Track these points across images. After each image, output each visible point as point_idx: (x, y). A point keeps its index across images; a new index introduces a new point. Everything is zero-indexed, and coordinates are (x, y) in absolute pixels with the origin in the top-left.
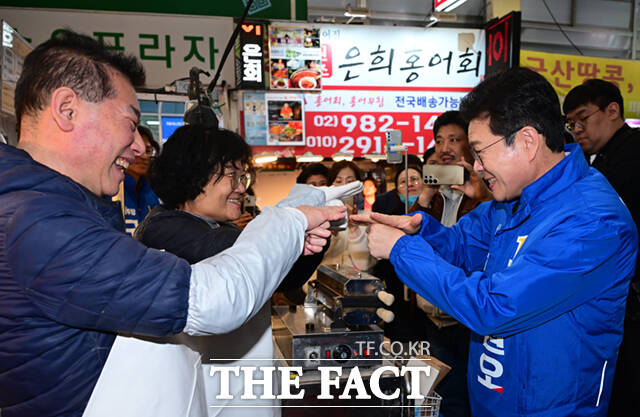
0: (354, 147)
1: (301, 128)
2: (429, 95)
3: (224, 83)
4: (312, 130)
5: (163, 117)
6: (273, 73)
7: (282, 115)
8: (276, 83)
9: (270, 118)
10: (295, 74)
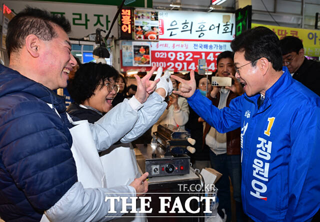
0: (174, 67)
1: (149, 58)
2: (209, 43)
3: (113, 36)
4: (155, 59)
5: (84, 52)
6: (136, 32)
7: (140, 52)
8: (137, 37)
9: (135, 54)
10: (146, 33)
